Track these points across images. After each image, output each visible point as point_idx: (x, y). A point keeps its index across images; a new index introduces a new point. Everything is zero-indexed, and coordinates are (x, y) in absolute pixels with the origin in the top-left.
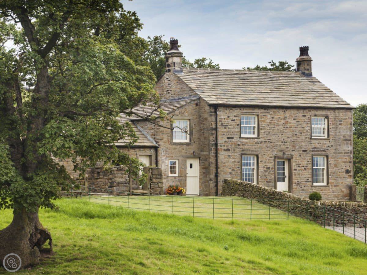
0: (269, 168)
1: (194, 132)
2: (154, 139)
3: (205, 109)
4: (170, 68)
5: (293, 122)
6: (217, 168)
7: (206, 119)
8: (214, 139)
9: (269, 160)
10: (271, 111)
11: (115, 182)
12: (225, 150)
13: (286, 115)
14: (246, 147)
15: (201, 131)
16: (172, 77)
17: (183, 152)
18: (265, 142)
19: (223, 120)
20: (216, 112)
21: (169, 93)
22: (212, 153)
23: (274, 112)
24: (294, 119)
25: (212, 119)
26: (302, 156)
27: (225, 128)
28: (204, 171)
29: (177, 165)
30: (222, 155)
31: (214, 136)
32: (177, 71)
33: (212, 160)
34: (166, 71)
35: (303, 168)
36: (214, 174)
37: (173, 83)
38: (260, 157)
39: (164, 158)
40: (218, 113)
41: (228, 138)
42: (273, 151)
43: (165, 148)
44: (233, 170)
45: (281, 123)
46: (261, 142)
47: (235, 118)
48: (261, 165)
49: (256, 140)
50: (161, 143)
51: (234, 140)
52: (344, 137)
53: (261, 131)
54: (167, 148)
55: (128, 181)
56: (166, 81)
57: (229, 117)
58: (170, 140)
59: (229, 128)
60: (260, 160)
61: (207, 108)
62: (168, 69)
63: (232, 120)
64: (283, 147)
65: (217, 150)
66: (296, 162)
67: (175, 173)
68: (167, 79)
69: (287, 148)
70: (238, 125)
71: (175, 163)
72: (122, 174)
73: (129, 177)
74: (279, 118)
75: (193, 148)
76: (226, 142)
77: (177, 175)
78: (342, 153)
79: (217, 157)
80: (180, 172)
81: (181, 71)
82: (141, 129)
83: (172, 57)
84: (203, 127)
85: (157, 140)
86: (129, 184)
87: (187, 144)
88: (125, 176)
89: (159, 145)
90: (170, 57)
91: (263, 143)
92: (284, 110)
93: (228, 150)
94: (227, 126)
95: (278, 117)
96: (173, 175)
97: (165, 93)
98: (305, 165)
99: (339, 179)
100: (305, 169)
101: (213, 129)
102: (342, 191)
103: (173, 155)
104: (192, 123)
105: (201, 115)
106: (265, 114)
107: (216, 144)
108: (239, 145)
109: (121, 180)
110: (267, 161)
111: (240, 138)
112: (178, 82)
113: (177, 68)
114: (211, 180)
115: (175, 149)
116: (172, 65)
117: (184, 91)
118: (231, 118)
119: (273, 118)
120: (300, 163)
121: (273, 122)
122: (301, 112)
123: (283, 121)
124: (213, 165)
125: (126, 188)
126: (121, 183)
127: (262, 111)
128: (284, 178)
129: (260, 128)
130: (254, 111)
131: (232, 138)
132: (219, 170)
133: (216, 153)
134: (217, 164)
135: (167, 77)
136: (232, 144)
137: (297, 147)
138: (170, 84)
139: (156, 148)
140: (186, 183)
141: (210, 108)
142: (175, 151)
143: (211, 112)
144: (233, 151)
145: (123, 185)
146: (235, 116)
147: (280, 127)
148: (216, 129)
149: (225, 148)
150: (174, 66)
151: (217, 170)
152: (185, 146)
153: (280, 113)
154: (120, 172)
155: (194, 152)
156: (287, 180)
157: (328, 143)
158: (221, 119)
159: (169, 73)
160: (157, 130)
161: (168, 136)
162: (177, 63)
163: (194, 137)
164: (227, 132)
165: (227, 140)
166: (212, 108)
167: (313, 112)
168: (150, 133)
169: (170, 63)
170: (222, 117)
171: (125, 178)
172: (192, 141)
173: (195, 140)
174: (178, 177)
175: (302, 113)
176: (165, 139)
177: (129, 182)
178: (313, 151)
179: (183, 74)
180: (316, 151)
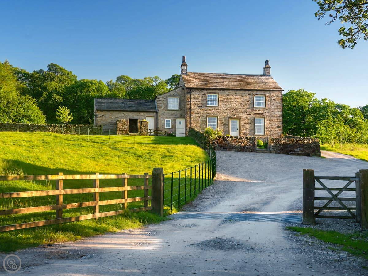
8: (189, 107)
10: (227, 92)
13: (237, 94)
14: (210, 112)
17: (174, 115)
19: (195, 97)
20: (190, 92)
22: (188, 115)
23: (229, 92)
24: (242, 97)
25: (188, 96)
26: (247, 118)
29: (170, 122)
30: (193, 116)
31: (189, 105)
33: (188, 119)
35: (248, 124)
36: (189, 127)
38: (219, 117)
39: (162, 118)
40: (192, 93)
41: (199, 107)
43: (162, 113)
44: (201, 125)
45: (233, 99)
47: (203, 96)
48: (220, 122)
49: (217, 108)
51: (202, 108)
52: (276, 107)
53: (220, 103)
54: (164, 113)
57: (199, 95)
58: (166, 108)
60: (219, 119)
61: (186, 90)
63: (201, 97)
64: (235, 112)
65: (190, 113)
67: (169, 126)
69: (237, 113)
70: (205, 99)
72: (122, 124)
73: (127, 126)
75: (181, 113)
76: (197, 109)
77: (170, 128)
78: (275, 116)
79: (190, 117)
80: (172, 126)
81: (186, 74)
85: (158, 108)
87: (177, 111)
88: (124, 125)
91: (221, 110)
92: (236, 91)
93: (198, 113)
94: (198, 100)
95: (231, 95)
96: (168, 128)
99: (272, 131)
101: (188, 102)
103: (168, 117)
104: (180, 99)
106: (223, 93)
107: (190, 110)
108: (205, 111)
110: (224, 120)
111: (206, 107)
115: (169, 113)
119: (228, 96)
120: (246, 121)
121: (228, 98)
123: (235, 98)
125: (124, 132)
127: (221, 92)
128: (236, 130)
132: (192, 124)
133: (190, 115)
136: (201, 110)
137: (244, 112)
139: (156, 113)
140: (176, 132)
141: (188, 90)
143: (188, 92)
144: (201, 114)
145: (122, 130)
147: (233, 101)
148: (190, 102)
149: (196, 112)
152: (175, 112)
153: (233, 93)
155: (181, 115)
156: (238, 131)
157: (265, 110)
160: (158, 103)
161: (165, 106)
163: (181, 106)
164: (198, 103)
167: (255, 92)
170: (194, 95)
172: (180, 109)
173: (182, 108)
175: (247, 93)
176: (163, 108)
178: (255, 115)
180: (257, 115)
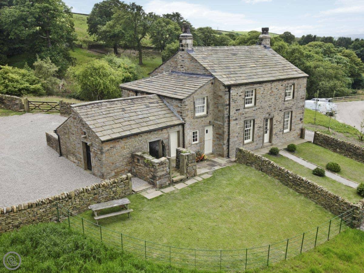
0: (260, 127)
1: (210, 106)
2: (181, 116)
3: (219, 88)
4: (183, 48)
5: (276, 90)
6: (229, 135)
7: (221, 97)
8: (227, 113)
9: (260, 121)
10: (264, 85)
11: (158, 177)
12: (234, 120)
13: (272, 87)
14: (247, 115)
15: (216, 105)
16: (186, 56)
17: (203, 123)
18: (259, 108)
19: (234, 97)
20: (229, 91)
21: (183, 67)
22: (226, 124)
23: (266, 85)
24: (276, 89)
25: (226, 97)
26: (279, 115)
27: (235, 103)
28: (218, 136)
29: (198, 134)
30: (232, 123)
31: (228, 110)
32: (190, 51)
33: (226, 129)
34: (180, 50)
35: (279, 122)
36: (227, 140)
37: (186, 60)
38: (256, 120)
39: (188, 131)
40: (231, 92)
41: (237, 110)
42: (263, 114)
43: (189, 123)
44: (239, 134)
45: (269, 93)
46: (257, 109)
47: (242, 94)
48: (256, 126)
49: (254, 108)
50: (186, 119)
51: (240, 111)
52: (301, 96)
53: (257, 101)
54: (191, 122)
55: (168, 172)
56: (180, 58)
57: (237, 93)
58: (193, 116)
59: (237, 102)
60: (255, 123)
61: (222, 88)
62: (182, 49)
63: (240, 96)
64: (269, 110)
65: (229, 121)
66: (275, 119)
67: (196, 140)
68: (181, 56)
69: (271, 110)
70: (243, 99)
71: (196, 132)
72: (163, 168)
73: (169, 168)
74: (268, 89)
75: (210, 118)
76: (235, 113)
78: (299, 108)
79: (229, 126)
80: (201, 139)
81: (192, 50)
82: (167, 104)
83: (186, 39)
84: (217, 101)
85: (184, 117)
86: (169, 174)
87: (205, 117)
88: (165, 168)
89: (185, 121)
90: (183, 39)
91: (258, 109)
92: (271, 82)
93: (236, 119)
94: (236, 101)
96: (195, 142)
97: (179, 67)
98: (280, 120)
99: (296, 125)
100: (280, 123)
101: (227, 105)
102: (297, 133)
103: (195, 127)
104: (208, 99)
105: (216, 92)
106: (260, 88)
107: (229, 117)
108: (243, 114)
109: (163, 173)
110: (260, 122)
111: (244, 108)
112: (191, 61)
113: (190, 49)
114: (224, 144)
115: (197, 122)
116: (186, 46)
117: (198, 69)
118: (239, 94)
119: (264, 90)
120: (278, 119)
121: (264, 92)
122: (281, 83)
123: (270, 91)
124: (226, 134)
125: (167, 179)
126: (163, 175)
127: (258, 85)
128: (267, 131)
129: (257, 98)
130: (254, 87)
131: (239, 110)
132: (230, 136)
133: (229, 124)
134: (229, 132)
135: (181, 55)
136: (239, 114)
137: (277, 108)
138: (184, 61)
139: (183, 125)
140: (204, 147)
141: (225, 88)
142: (197, 123)
143: (226, 91)
144: (239, 120)
145: (164, 177)
146: (242, 92)
147: (268, 96)
148: (229, 105)
149: (234, 118)
150: (188, 47)
151: (229, 137)
152: (204, 118)
153: (269, 85)
154: (161, 167)
155: (210, 122)
156: (268, 132)
157: (293, 103)
158: (233, 96)
159: (183, 52)
160: (183, 109)
161: (191, 112)
162: (190, 44)
163: (210, 109)
164: (236, 106)
165: (236, 112)
166: (227, 88)
167: (287, 82)
168: (177, 110)
169: (183, 44)
170: (233, 94)
171: (166, 170)
172: (209, 114)
173: (211, 112)
174: (199, 143)
176: (190, 115)
177: (170, 172)
178: (285, 110)
179: (194, 53)
180: (287, 109)
